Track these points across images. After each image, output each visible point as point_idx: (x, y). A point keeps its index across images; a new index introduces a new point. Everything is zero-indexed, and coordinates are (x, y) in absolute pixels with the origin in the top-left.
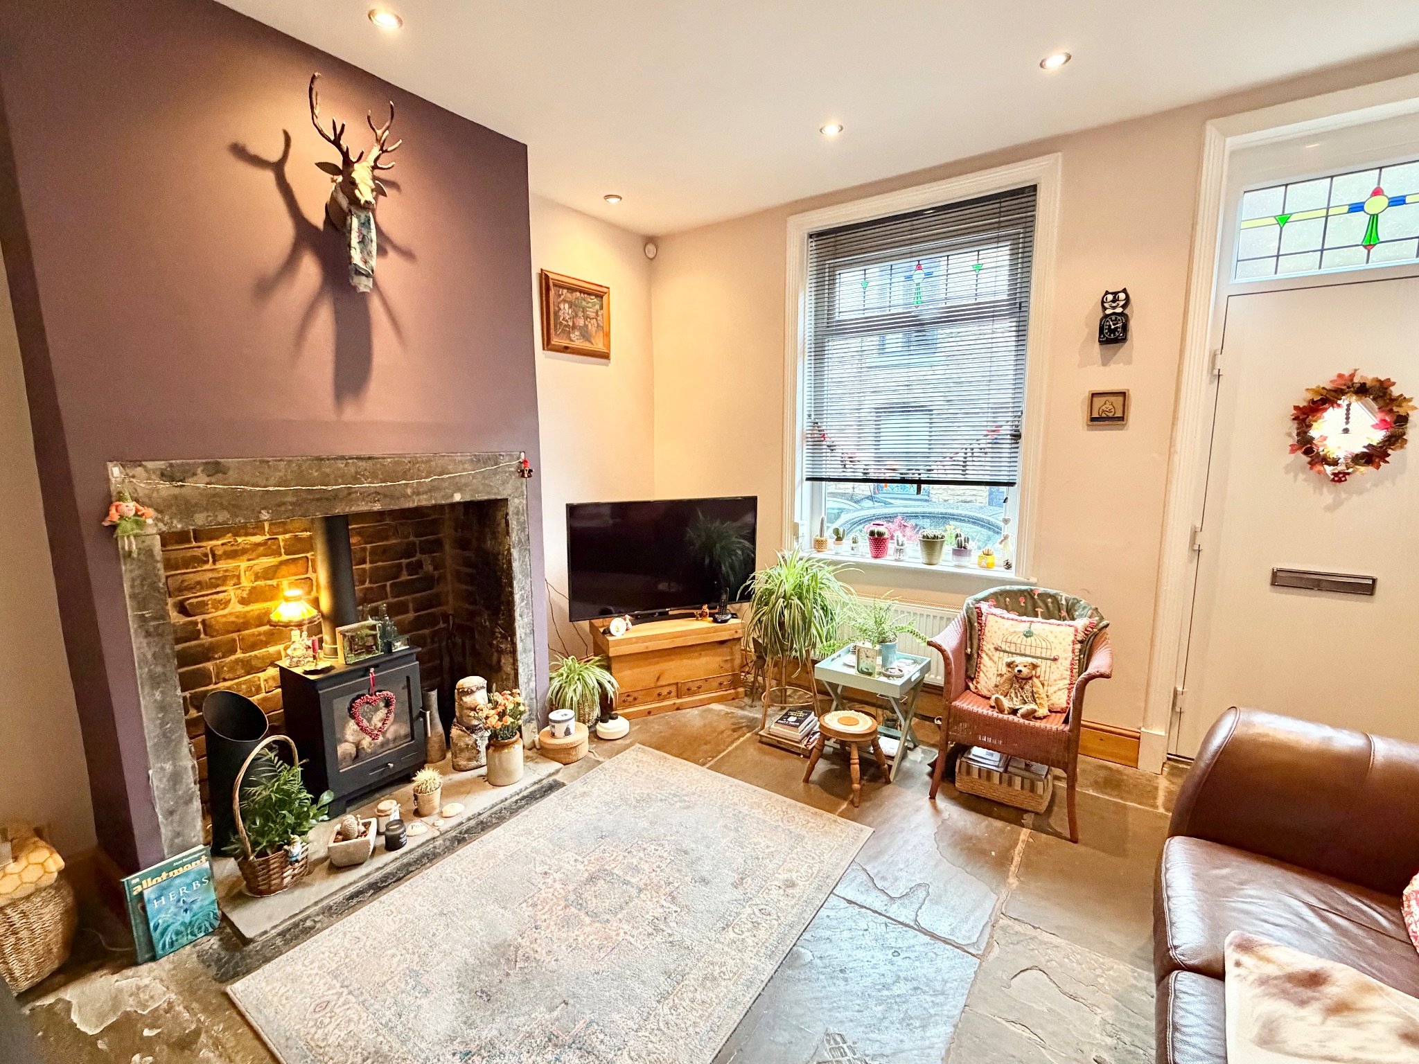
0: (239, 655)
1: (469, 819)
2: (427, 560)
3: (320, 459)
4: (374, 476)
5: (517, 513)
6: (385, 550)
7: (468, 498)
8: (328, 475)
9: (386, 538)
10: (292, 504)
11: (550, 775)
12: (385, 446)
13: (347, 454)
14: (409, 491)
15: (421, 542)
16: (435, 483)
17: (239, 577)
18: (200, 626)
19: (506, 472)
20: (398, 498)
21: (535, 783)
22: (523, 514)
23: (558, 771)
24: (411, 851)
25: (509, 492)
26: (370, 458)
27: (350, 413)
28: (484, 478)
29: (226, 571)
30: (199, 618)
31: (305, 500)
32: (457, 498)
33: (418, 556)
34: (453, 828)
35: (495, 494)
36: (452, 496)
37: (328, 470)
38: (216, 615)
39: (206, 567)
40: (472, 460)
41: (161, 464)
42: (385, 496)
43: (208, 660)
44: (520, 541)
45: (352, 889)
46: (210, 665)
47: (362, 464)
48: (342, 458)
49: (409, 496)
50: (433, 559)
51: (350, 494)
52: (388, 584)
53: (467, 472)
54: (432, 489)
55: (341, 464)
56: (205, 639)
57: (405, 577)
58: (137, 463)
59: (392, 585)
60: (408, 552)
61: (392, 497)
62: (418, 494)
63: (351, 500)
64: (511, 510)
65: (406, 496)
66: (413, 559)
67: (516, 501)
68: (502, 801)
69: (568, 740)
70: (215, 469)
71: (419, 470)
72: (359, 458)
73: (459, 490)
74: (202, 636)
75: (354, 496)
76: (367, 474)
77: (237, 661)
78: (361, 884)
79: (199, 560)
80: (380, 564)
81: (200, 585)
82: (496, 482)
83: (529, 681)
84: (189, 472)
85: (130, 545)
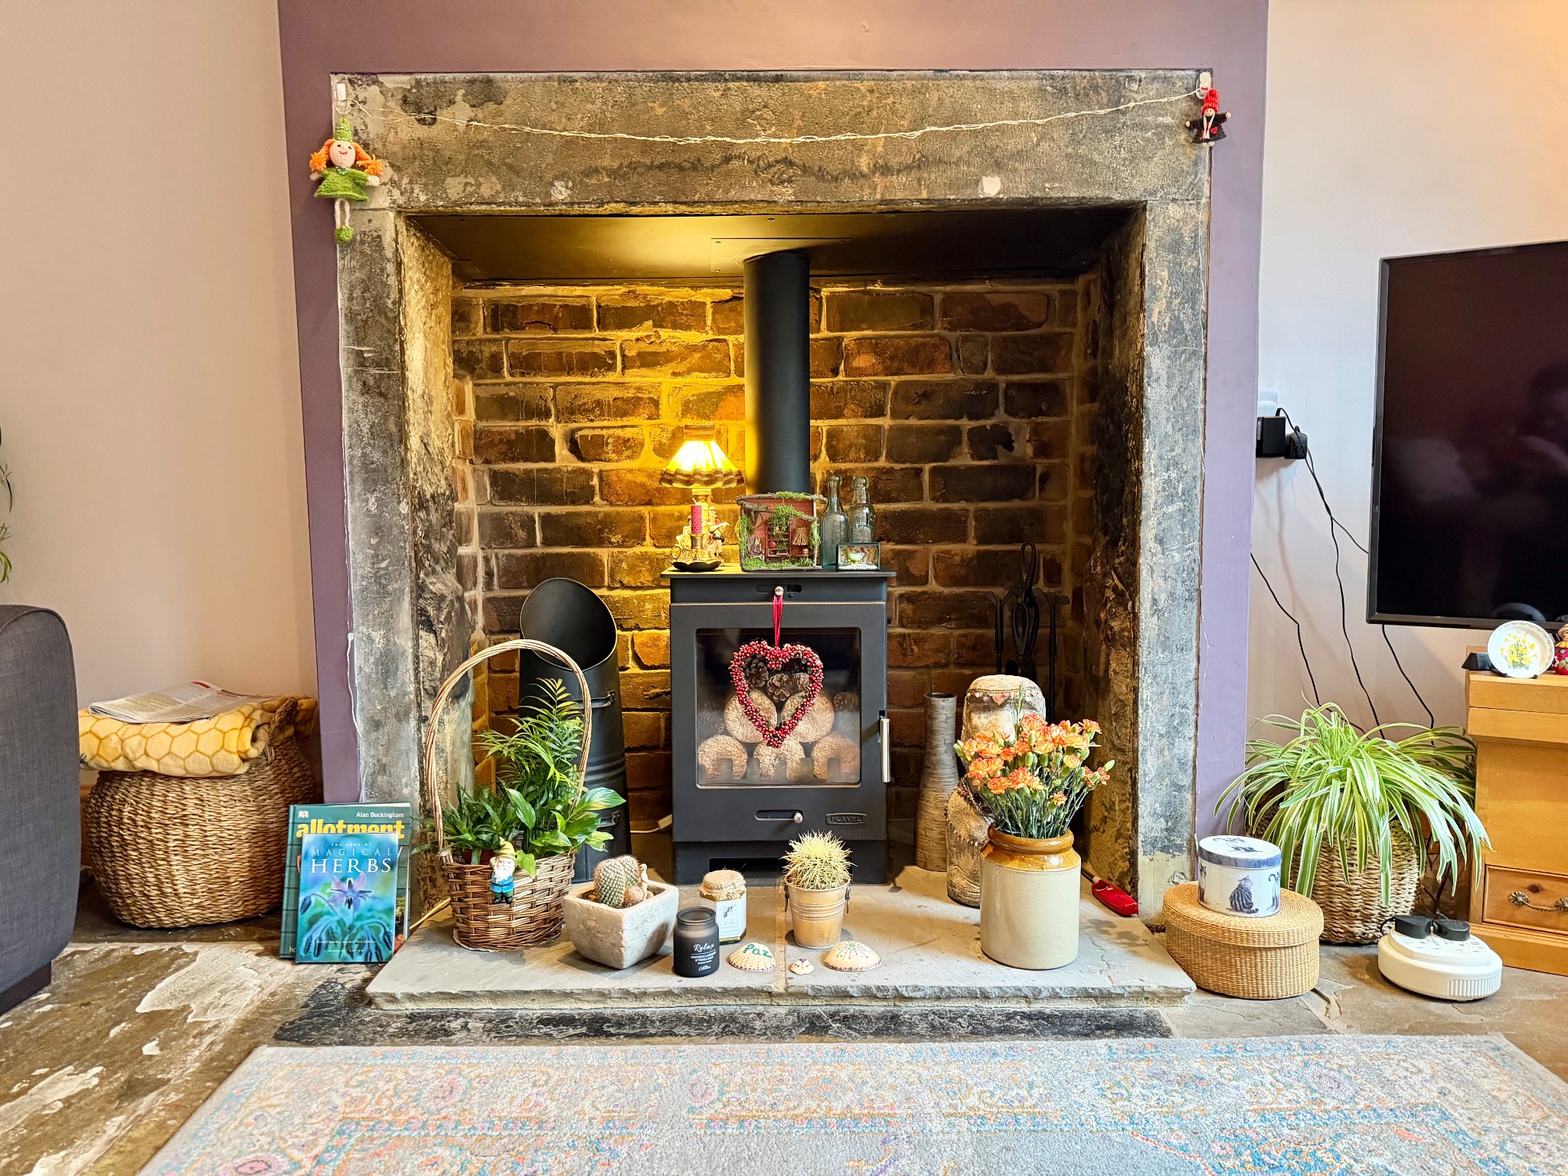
0: (648, 547)
1: (869, 994)
2: (1020, 428)
3: (670, 77)
4: (784, 124)
5: (1175, 247)
6: (926, 394)
7: (1021, 190)
8: (685, 115)
9: (929, 366)
10: (613, 173)
11: (1142, 994)
14: (864, 163)
15: (1010, 385)
16: (935, 146)
17: (656, 403)
18: (595, 481)
19: (1144, 128)
20: (836, 179)
21: (1086, 995)
22: (1193, 251)
23: (1174, 996)
24: (708, 993)
25: (1152, 182)
26: (778, 79)
28: (1074, 141)
29: (639, 389)
30: (595, 467)
31: (633, 167)
32: (991, 187)
33: (1000, 417)
34: (817, 993)
35: (1104, 185)
36: (977, 182)
37: (686, 104)
38: (620, 466)
39: (611, 377)
40: (1042, 90)
41: (404, 81)
42: (806, 170)
43: (601, 542)
44: (1176, 328)
46: (604, 554)
47: (755, 90)
48: (717, 76)
49: (863, 176)
50: (1036, 431)
51: (727, 160)
52: (927, 467)
53: (1023, 123)
54: (921, 163)
55: (713, 91)
56: (599, 506)
57: (964, 459)
59: (933, 471)
60: (977, 403)
61: (821, 174)
62: (885, 170)
63: (728, 173)
64: (1154, 232)
65: (855, 175)
66: (988, 423)
67: (1174, 211)
68: (972, 995)
69: (1239, 922)
70: (485, 93)
71: (894, 112)
72: (754, 78)
73: (998, 167)
74: (597, 499)
75: (735, 164)
76: (768, 115)
77: (643, 557)
78: (588, 1007)
79: (602, 362)
80: (913, 422)
81: (599, 408)
82: (1106, 152)
83: (1172, 732)
84: (443, 98)
85: (345, 222)
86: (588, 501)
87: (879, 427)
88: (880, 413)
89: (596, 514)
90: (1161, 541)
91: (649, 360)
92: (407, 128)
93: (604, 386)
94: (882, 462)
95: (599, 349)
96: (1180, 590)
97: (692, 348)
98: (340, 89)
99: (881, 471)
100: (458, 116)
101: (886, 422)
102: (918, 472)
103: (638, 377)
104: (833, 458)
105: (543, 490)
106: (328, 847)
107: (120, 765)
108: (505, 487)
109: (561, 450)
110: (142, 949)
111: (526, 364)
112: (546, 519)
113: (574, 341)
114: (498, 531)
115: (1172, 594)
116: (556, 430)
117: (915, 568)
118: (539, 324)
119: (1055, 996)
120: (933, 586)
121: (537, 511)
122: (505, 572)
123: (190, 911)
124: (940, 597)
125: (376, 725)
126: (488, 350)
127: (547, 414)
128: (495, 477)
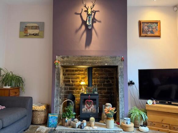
0: (78, 90)
1: (96, 131)
2: (111, 80)
3: (82, 56)
5: (121, 69)
6: (102, 77)
8: (83, 59)
9: (103, 75)
10: (77, 63)
11: (119, 131)
12: (93, 54)
13: (86, 55)
15: (110, 77)
16: (102, 61)
17: (79, 78)
19: (118, 60)
21: (114, 131)
23: (121, 131)
24: (83, 130)
25: (118, 64)
26: (90, 56)
27: (87, 49)
28: (112, 61)
30: (74, 83)
33: (109, 79)
34: (92, 130)
35: (115, 65)
36: (105, 64)
38: (76, 83)
40: (110, 57)
41: (62, 56)
42: (92, 63)
44: (121, 75)
45: (71, 131)
46: (74, 91)
47: (88, 57)
49: (96, 63)
53: (108, 60)
54: (101, 63)
55: (85, 57)
56: (74, 87)
57: (106, 83)
58: (59, 56)
59: (103, 84)
60: (107, 78)
62: (98, 63)
64: (119, 68)
66: (108, 80)
67: (120, 66)
69: (127, 125)
70: (68, 57)
71: (98, 59)
76: (89, 59)
78: (73, 131)
80: (101, 80)
81: (74, 78)
82: (115, 62)
85: (57, 66)
90: (120, 92)
91: (79, 74)
93: (75, 76)
94: (99, 83)
95: (75, 73)
96: (122, 96)
97: (82, 73)
98: (57, 57)
100: (66, 59)
101: (99, 80)
103: (78, 76)
104: (94, 83)
105: (69, 85)
106: (52, 117)
108: (66, 85)
109: (71, 82)
111: (68, 75)
112: (69, 88)
113: (73, 73)
114: (65, 89)
116: (71, 80)
117: (102, 93)
118: (70, 71)
119: (111, 131)
121: (69, 87)
122: (66, 92)
124: (103, 95)
126: (65, 73)
127: (70, 79)
128: (65, 84)
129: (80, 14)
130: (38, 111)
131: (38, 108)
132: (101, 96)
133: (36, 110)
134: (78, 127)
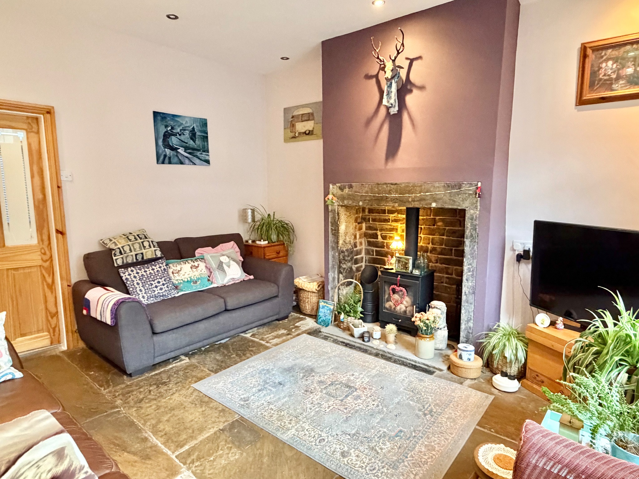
3: (378, 184)
4: (396, 192)
5: (472, 219)
7: (440, 206)
8: (380, 190)
10: (369, 200)
11: (434, 368)
12: (402, 179)
13: (387, 182)
14: (410, 200)
16: (423, 197)
17: (397, 229)
18: (385, 244)
19: (466, 194)
20: (405, 202)
22: (475, 220)
23: (442, 370)
24: (365, 345)
25: (467, 205)
26: (396, 184)
27: (390, 165)
28: (451, 196)
29: (394, 226)
30: (385, 241)
32: (434, 205)
35: (457, 205)
36: (431, 204)
37: (380, 188)
38: (390, 242)
39: (389, 223)
40: (444, 186)
41: (339, 185)
42: (400, 201)
43: (386, 256)
44: (472, 236)
46: (386, 259)
47: (392, 186)
48: (386, 184)
49: (410, 202)
51: (387, 198)
52: (454, 248)
53: (441, 193)
54: (421, 200)
55: (385, 186)
56: (386, 249)
58: (335, 184)
62: (414, 201)
63: (387, 201)
64: (468, 216)
65: (409, 202)
67: (472, 211)
68: (405, 358)
71: (416, 190)
72: (392, 184)
73: (435, 201)
76: (394, 190)
78: (348, 342)
79: (387, 221)
80: (451, 238)
81: (387, 230)
82: (458, 199)
83: (468, 321)
84: (345, 187)
86: (384, 248)
87: (443, 238)
88: (444, 235)
89: (385, 251)
90: (467, 280)
91: (396, 221)
92: (340, 192)
93: (388, 225)
94: (443, 246)
95: (387, 218)
96: (471, 291)
98: (331, 186)
99: (443, 248)
100: (346, 190)
101: (445, 237)
102: (451, 250)
103: (394, 224)
104: (432, 244)
105: (376, 245)
106: (323, 307)
107: (301, 288)
108: (370, 244)
109: (379, 237)
110: (302, 316)
111: (374, 220)
112: (376, 251)
113: (383, 216)
114: (368, 252)
115: (469, 292)
116: (379, 233)
117: (450, 271)
118: (377, 213)
119: (419, 363)
120: (454, 276)
121: (375, 249)
122: (368, 260)
123: (308, 312)
124: (454, 279)
125: (332, 289)
126: (368, 217)
127: (377, 230)
128: (368, 241)
129: (377, 76)
130: (307, 291)
131: (306, 286)
132: (448, 280)
133: (303, 288)
134: (359, 338)
